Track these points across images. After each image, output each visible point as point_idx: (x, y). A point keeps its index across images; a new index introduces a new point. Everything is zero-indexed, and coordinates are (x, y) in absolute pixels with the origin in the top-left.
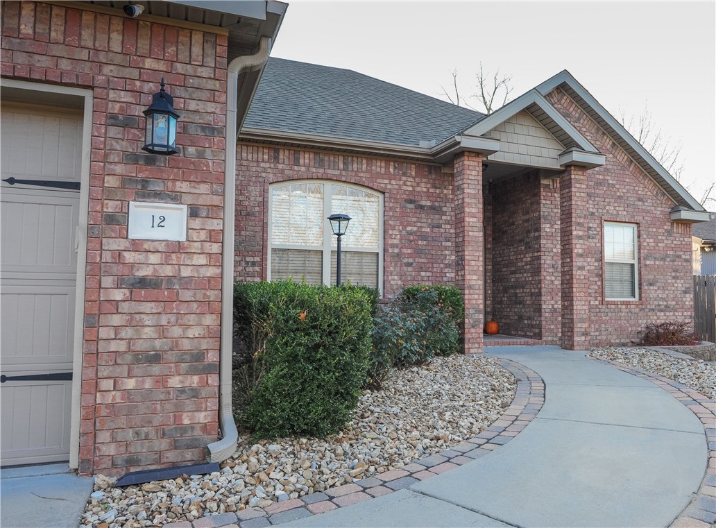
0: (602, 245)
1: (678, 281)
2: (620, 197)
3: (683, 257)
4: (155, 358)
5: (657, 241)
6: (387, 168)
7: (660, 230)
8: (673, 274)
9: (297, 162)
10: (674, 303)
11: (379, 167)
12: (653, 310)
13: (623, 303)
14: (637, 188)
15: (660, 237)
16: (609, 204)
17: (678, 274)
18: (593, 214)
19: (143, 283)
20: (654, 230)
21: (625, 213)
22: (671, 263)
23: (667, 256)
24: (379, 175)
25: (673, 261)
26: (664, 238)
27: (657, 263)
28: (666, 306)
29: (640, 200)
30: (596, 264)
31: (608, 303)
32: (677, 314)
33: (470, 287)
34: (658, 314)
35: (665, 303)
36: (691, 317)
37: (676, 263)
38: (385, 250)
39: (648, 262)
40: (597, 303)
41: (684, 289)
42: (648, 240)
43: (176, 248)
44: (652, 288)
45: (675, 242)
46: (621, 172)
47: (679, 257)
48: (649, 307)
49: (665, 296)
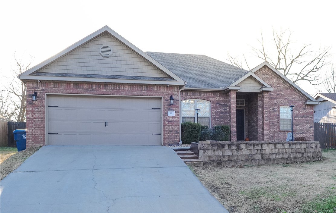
0: (279, 113)
1: (308, 124)
2: (286, 98)
3: (310, 116)
4: (171, 131)
5: (299, 112)
6: (211, 94)
7: (301, 108)
8: (306, 122)
9: (187, 95)
10: (306, 131)
11: (209, 94)
12: (298, 133)
13: (286, 131)
14: (292, 95)
15: (301, 110)
16: (282, 101)
17: (308, 122)
18: (276, 104)
19: (170, 121)
20: (299, 108)
21: (287, 103)
22: (305, 118)
23: (303, 116)
24: (209, 97)
25: (306, 118)
26: (302, 110)
27: (300, 118)
28: (303, 132)
29: (293, 99)
30: (277, 119)
31: (281, 131)
32: (307, 135)
33: (233, 126)
34: (300, 134)
35: (302, 131)
36: (312, 136)
37: (307, 118)
38: (211, 117)
39: (296, 118)
40: (277, 131)
41: (310, 127)
42: (296, 111)
43: (174, 117)
44: (297, 126)
45: (307, 112)
46: (286, 90)
47: (308, 116)
48: (296, 132)
49: (302, 129)
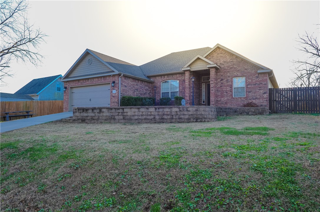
0: (232, 84)
1: (261, 90)
2: (239, 70)
3: (263, 83)
4: (114, 102)
5: (252, 80)
6: (179, 75)
7: (254, 77)
8: (259, 89)
9: (164, 78)
10: (259, 97)
11: (178, 76)
12: (251, 99)
13: (239, 98)
14: (245, 67)
15: (254, 79)
16: (235, 73)
17: (261, 88)
18: (229, 76)
19: (113, 96)
20: (251, 77)
21: (240, 74)
22: (258, 86)
23: (256, 84)
24: (178, 77)
25: (259, 85)
26: (255, 79)
27: (252, 86)
28: (256, 98)
29: (245, 70)
30: (230, 88)
31: (234, 98)
32: (260, 100)
33: (186, 96)
34: (253, 100)
35: (255, 97)
36: (266, 101)
37: (260, 85)
38: (179, 91)
39: (248, 86)
40: (230, 98)
41: (263, 93)
42: (249, 80)
43: (115, 94)
44: (250, 93)
45: (260, 79)
46: (239, 63)
47: (262, 83)
48: (249, 98)
49: (255, 95)
